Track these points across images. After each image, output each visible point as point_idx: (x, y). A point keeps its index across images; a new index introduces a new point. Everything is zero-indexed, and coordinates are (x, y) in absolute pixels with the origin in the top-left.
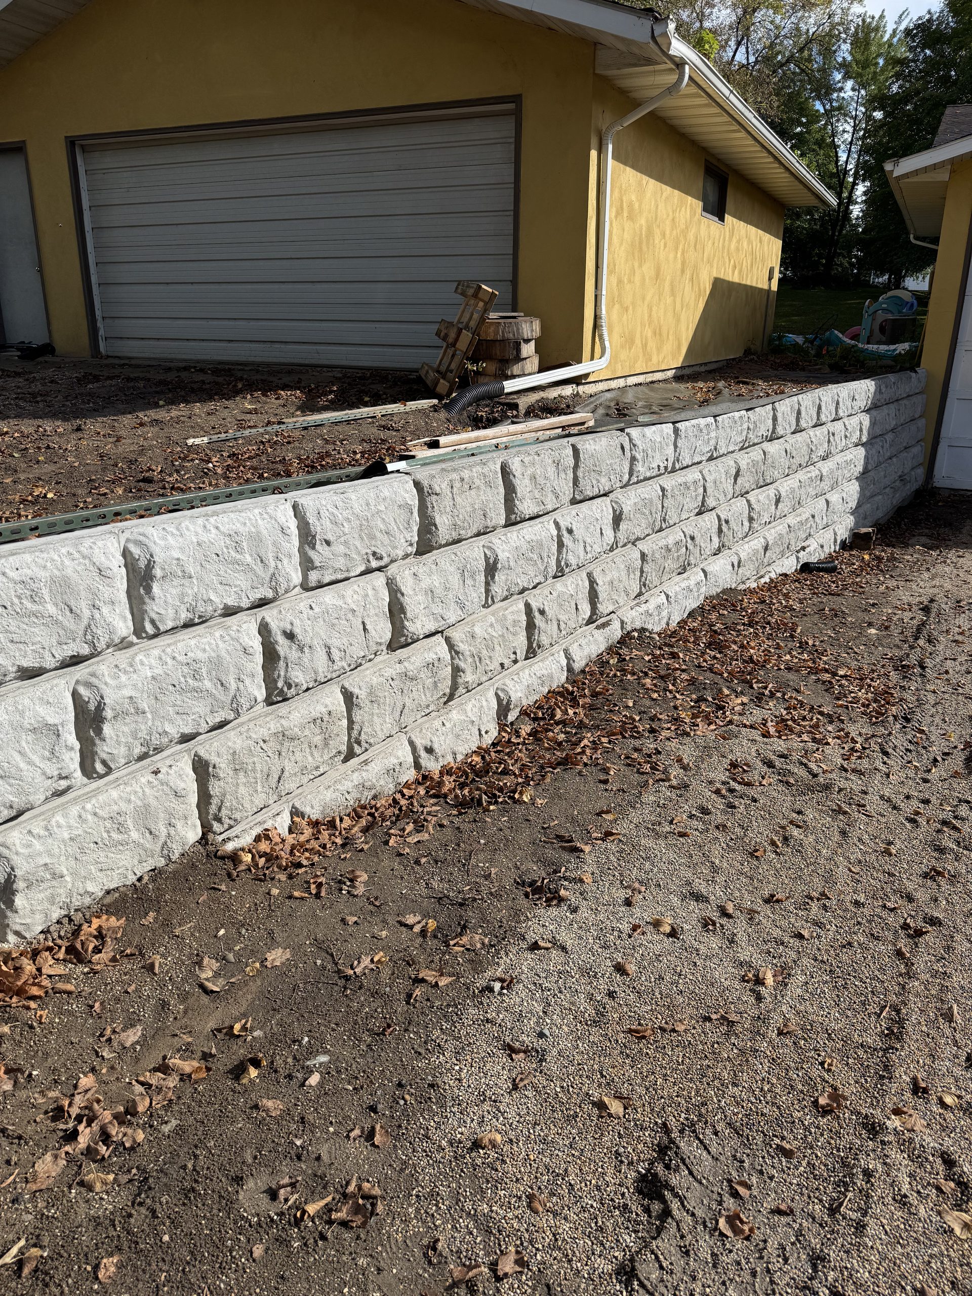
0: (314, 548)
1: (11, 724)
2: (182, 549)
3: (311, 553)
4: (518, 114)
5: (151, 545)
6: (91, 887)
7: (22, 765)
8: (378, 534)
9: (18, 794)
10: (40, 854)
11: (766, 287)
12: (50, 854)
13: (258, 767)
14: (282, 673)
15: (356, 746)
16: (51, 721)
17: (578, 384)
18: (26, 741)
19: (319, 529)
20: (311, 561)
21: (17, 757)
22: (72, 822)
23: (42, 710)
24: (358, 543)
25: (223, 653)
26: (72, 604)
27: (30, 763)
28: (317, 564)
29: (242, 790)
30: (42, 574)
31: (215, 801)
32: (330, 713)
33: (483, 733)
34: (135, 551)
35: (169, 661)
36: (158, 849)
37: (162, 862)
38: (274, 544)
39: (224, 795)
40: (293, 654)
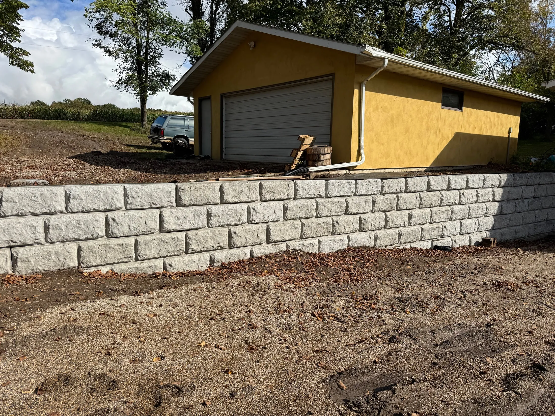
0: (128, 198)
1: (24, 223)
2: (80, 192)
3: (128, 200)
4: (333, 80)
5: (71, 191)
6: (39, 267)
7: (25, 233)
8: (155, 198)
9: (23, 239)
10: (25, 254)
11: (507, 136)
12: (28, 255)
13: (97, 252)
14: (111, 229)
15: (139, 257)
16: (34, 225)
17: (349, 170)
18: (27, 228)
19: (130, 193)
20: (127, 202)
21: (24, 231)
22: (36, 250)
23: (33, 222)
24: (146, 199)
25: (89, 220)
26: (45, 200)
27: (27, 233)
28: (129, 203)
29: (91, 257)
30: (38, 192)
31: (82, 258)
32: (126, 244)
33: (200, 266)
34: (67, 191)
35: (72, 218)
36: (61, 264)
37: (62, 268)
38: (112, 195)
39: (85, 257)
40: (115, 225)
